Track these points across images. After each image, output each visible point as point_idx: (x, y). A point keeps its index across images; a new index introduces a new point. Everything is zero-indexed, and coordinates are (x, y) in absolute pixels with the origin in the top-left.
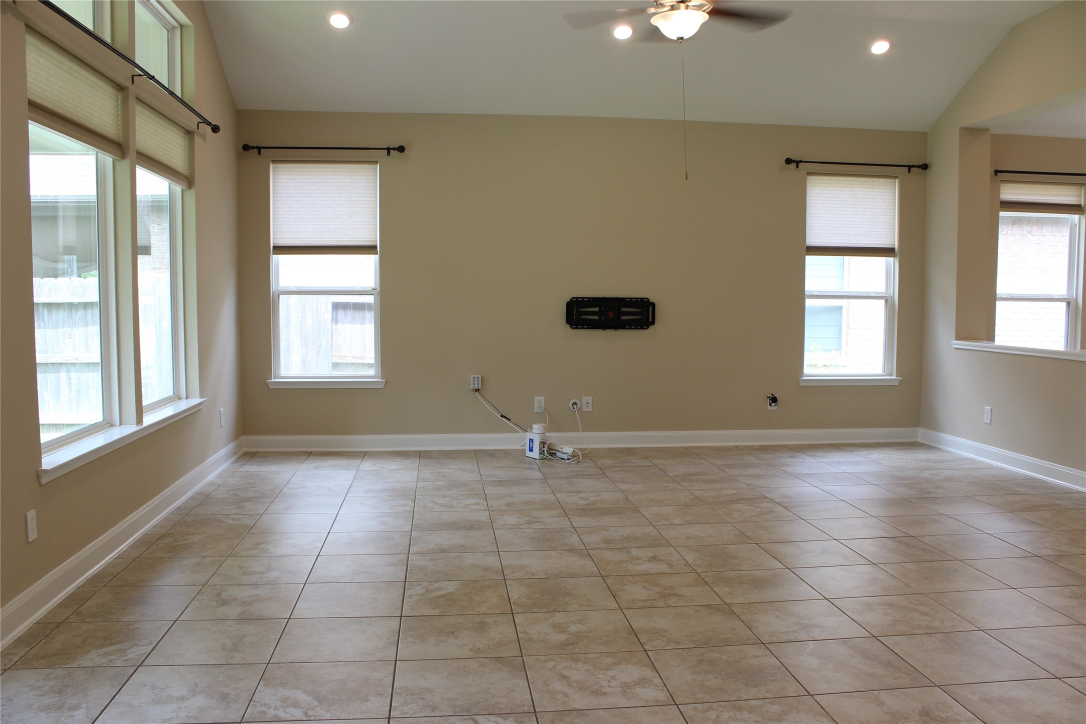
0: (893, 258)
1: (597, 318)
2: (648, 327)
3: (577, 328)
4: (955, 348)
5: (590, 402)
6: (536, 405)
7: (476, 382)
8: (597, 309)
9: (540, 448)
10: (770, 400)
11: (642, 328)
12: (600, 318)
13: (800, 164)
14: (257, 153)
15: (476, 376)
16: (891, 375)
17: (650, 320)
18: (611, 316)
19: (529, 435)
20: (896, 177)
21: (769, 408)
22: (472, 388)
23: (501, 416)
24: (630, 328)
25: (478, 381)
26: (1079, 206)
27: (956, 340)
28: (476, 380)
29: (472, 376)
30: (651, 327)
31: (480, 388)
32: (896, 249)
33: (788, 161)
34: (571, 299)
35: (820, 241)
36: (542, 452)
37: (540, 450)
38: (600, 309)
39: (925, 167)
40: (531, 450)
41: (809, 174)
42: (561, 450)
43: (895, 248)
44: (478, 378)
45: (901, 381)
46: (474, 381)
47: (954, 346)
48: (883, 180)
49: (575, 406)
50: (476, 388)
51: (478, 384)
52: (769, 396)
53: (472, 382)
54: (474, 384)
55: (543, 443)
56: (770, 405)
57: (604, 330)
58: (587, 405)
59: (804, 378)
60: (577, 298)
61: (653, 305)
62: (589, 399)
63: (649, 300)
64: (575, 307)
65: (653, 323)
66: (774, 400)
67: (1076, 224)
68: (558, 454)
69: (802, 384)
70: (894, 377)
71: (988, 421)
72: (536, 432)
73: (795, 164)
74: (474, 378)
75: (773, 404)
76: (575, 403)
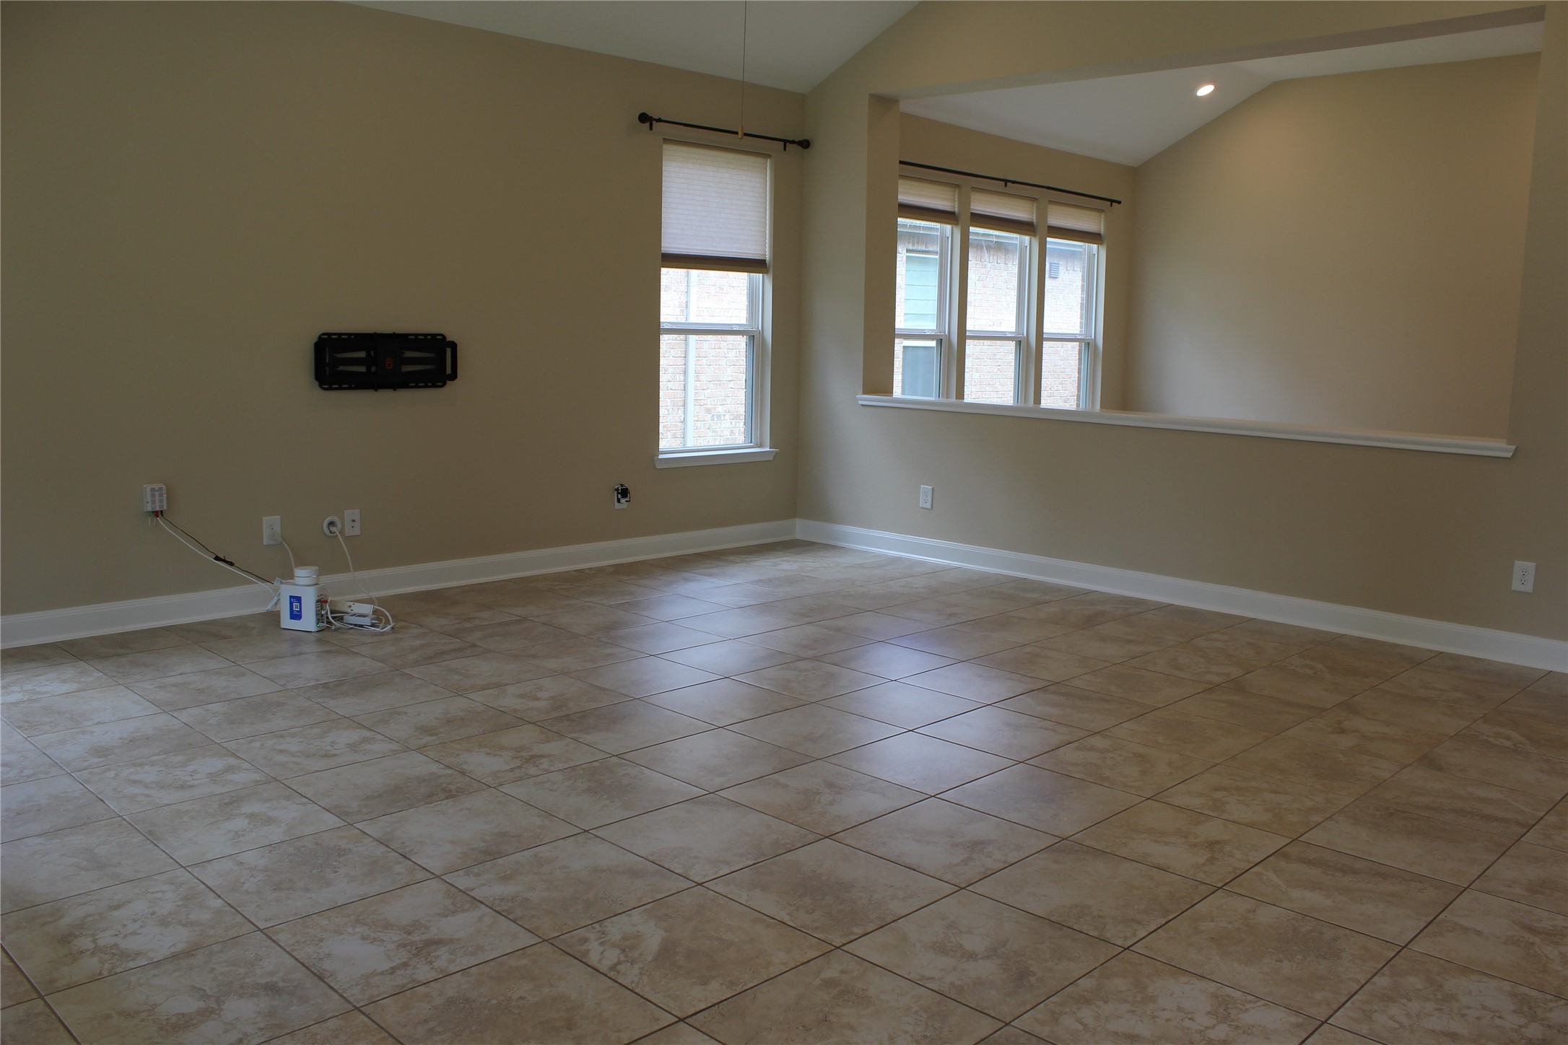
0: (761, 275)
1: (362, 369)
2: (444, 384)
3: (330, 389)
4: (862, 405)
5: (357, 518)
6: (266, 534)
7: (157, 498)
8: (362, 354)
9: (316, 610)
10: (618, 493)
11: (434, 386)
12: (369, 369)
15: (156, 486)
16: (761, 446)
17: (449, 371)
18: (389, 365)
19: (287, 591)
20: (768, 156)
21: (617, 506)
22: (150, 509)
23: (215, 559)
24: (417, 387)
25: (161, 495)
26: (952, 213)
27: (864, 393)
28: (157, 493)
29: (148, 487)
30: (449, 383)
31: (165, 508)
32: (767, 262)
33: (644, 118)
34: (320, 337)
35: (677, 246)
36: (320, 617)
37: (317, 615)
38: (368, 354)
39: (805, 144)
40: (296, 616)
41: (666, 141)
42: (349, 610)
43: (765, 260)
44: (160, 489)
45: (777, 453)
46: (153, 496)
47: (860, 402)
48: (752, 159)
49: (333, 529)
50: (158, 509)
51: (161, 501)
52: (616, 487)
53: (149, 499)
54: (153, 502)
55: (321, 602)
56: (619, 501)
57: (376, 390)
58: (354, 524)
59: (661, 456)
60: (329, 335)
61: (453, 346)
62: (355, 514)
63: (444, 337)
64: (327, 349)
65: (454, 376)
66: (624, 493)
67: (948, 237)
68: (348, 618)
69: (658, 466)
70: (768, 449)
71: (928, 506)
72: (304, 583)
74: (153, 490)
75: (623, 501)
76: (332, 524)
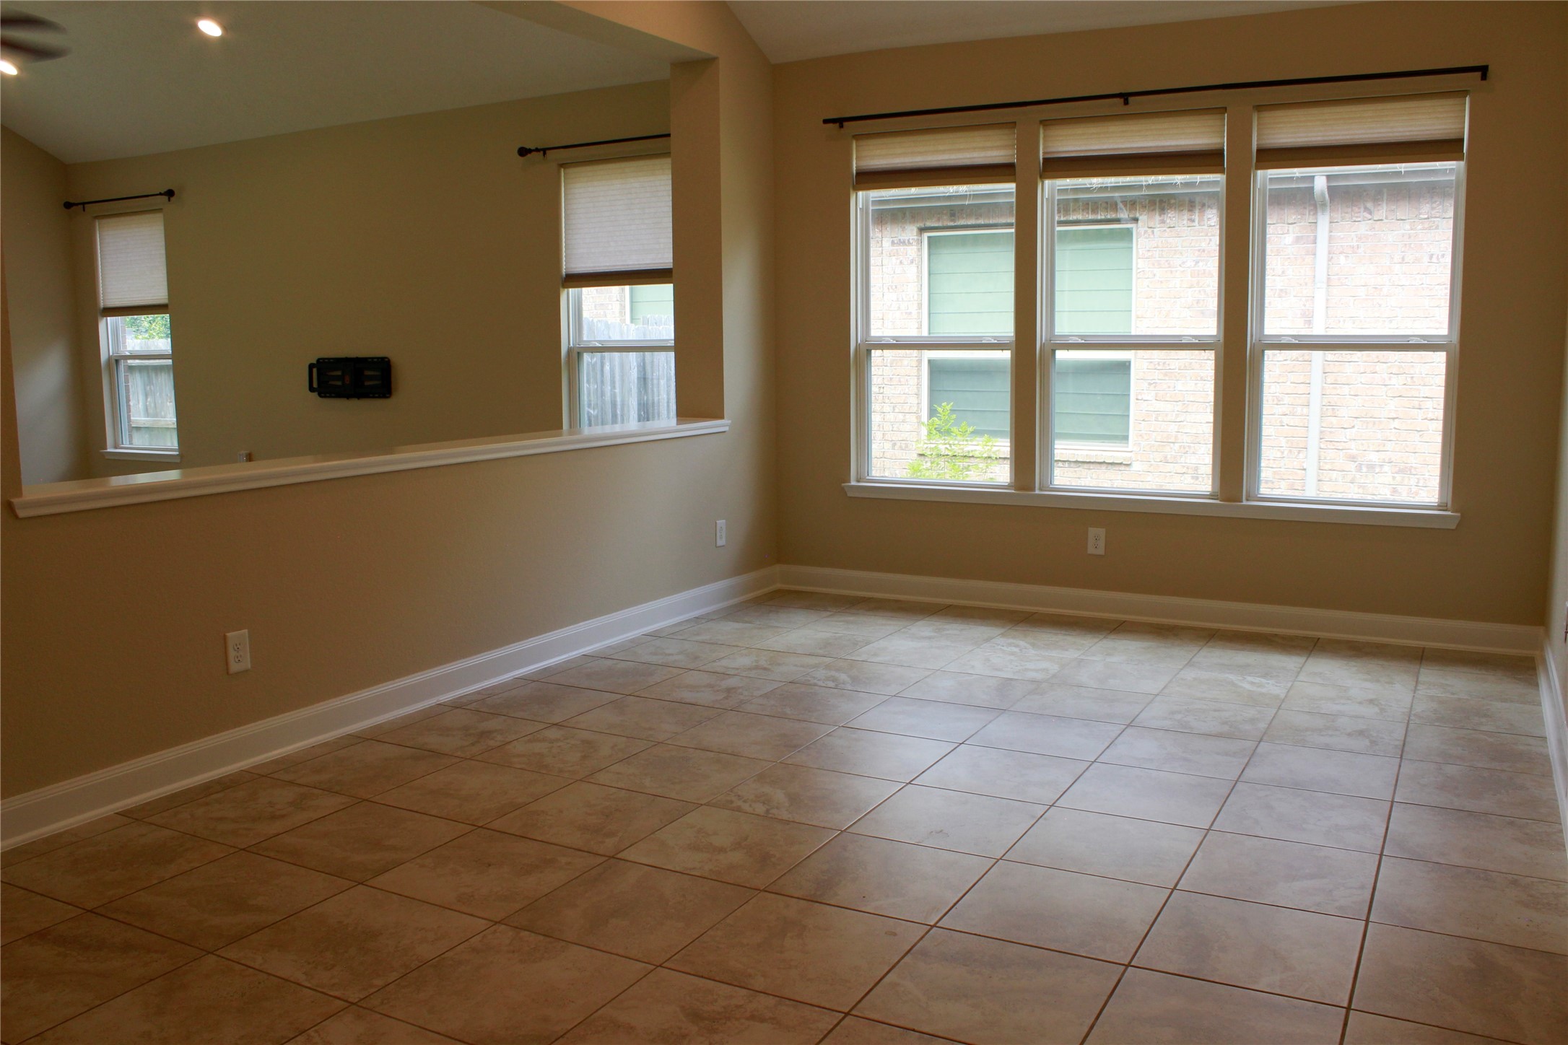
13: (548, 152)
14: (82, 209)
73: (542, 152)
